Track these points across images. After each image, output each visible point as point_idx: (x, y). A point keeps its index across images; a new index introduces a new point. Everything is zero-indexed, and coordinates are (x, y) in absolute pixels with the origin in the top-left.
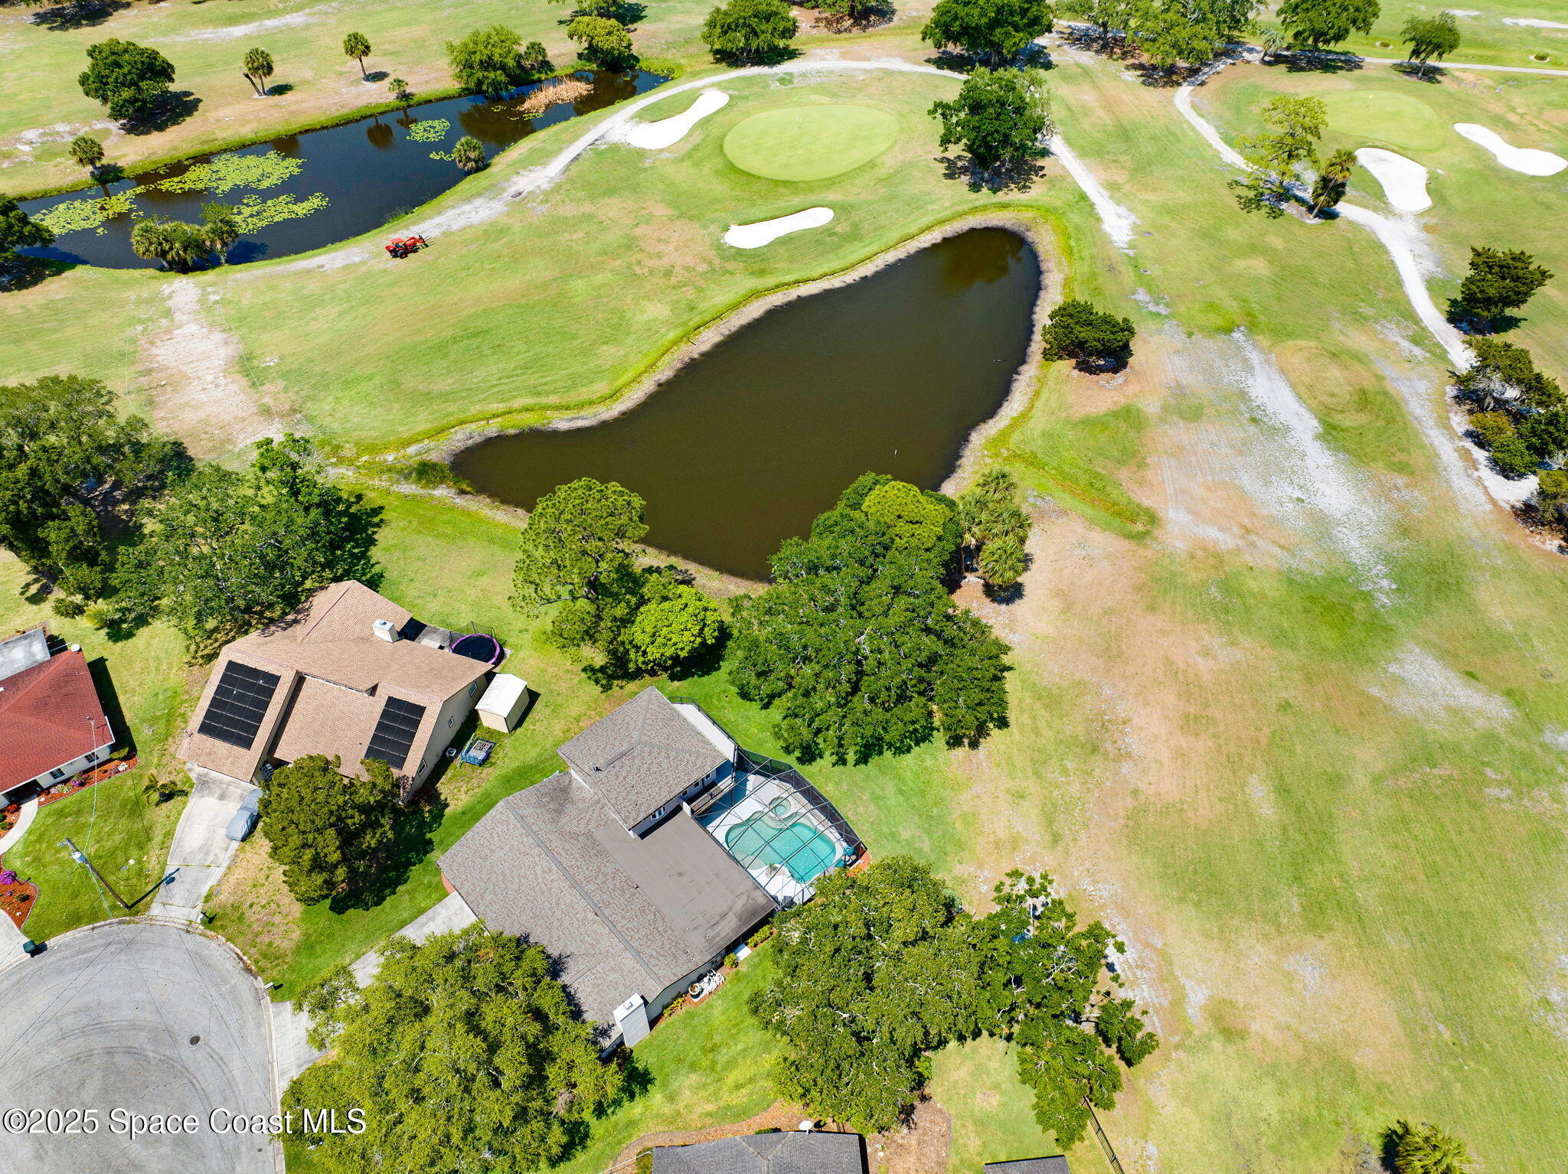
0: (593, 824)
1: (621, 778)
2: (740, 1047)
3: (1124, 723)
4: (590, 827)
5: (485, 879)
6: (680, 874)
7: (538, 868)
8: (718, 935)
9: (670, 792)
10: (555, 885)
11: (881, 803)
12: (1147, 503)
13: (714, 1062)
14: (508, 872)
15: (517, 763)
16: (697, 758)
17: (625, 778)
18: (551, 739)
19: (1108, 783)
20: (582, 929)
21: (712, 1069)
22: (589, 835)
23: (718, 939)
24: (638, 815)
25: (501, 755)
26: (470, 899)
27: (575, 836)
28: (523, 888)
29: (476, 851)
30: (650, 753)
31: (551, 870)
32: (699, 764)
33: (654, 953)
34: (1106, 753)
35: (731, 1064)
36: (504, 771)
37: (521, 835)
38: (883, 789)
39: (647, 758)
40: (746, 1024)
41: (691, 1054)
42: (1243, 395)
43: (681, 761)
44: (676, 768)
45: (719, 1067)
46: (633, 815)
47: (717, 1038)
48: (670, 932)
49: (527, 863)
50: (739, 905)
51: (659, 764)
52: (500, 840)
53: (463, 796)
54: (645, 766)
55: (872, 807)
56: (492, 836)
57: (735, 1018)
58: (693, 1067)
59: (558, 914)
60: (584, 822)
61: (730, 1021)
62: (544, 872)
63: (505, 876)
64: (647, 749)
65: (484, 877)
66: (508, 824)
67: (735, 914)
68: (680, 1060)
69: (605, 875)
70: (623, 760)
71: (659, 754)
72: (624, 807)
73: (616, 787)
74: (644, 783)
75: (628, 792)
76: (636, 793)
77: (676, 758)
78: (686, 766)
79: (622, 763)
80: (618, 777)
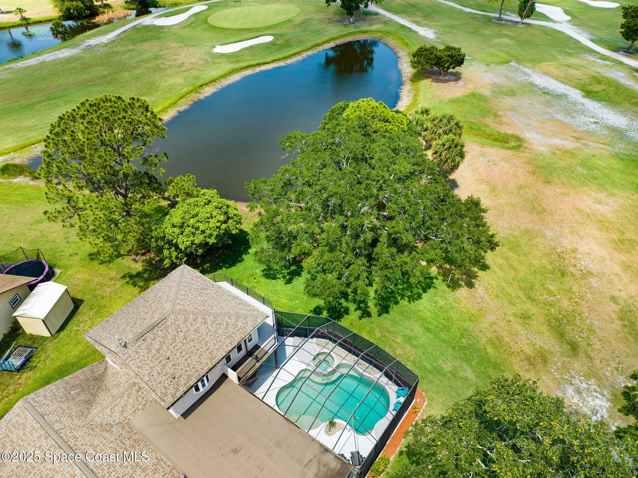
1: (154, 351)
3: (574, 252)
4: (125, 414)
6: (235, 451)
9: (211, 359)
11: (415, 343)
12: (509, 132)
16: (237, 319)
17: (158, 351)
19: (589, 296)
22: (125, 424)
24: (177, 389)
25: (43, 357)
27: (107, 428)
30: (185, 321)
32: (240, 324)
34: (573, 275)
36: (44, 373)
37: (39, 437)
38: (412, 331)
39: (182, 326)
42: (532, 84)
43: (220, 324)
44: (216, 332)
46: (171, 390)
51: (197, 331)
54: (181, 334)
55: (408, 347)
60: (118, 409)
64: (181, 317)
66: (24, 428)
70: (155, 331)
71: (195, 320)
72: (160, 383)
73: (148, 362)
74: (181, 353)
75: (163, 365)
76: (173, 365)
77: (214, 322)
78: (226, 328)
79: (154, 334)
80: (149, 350)
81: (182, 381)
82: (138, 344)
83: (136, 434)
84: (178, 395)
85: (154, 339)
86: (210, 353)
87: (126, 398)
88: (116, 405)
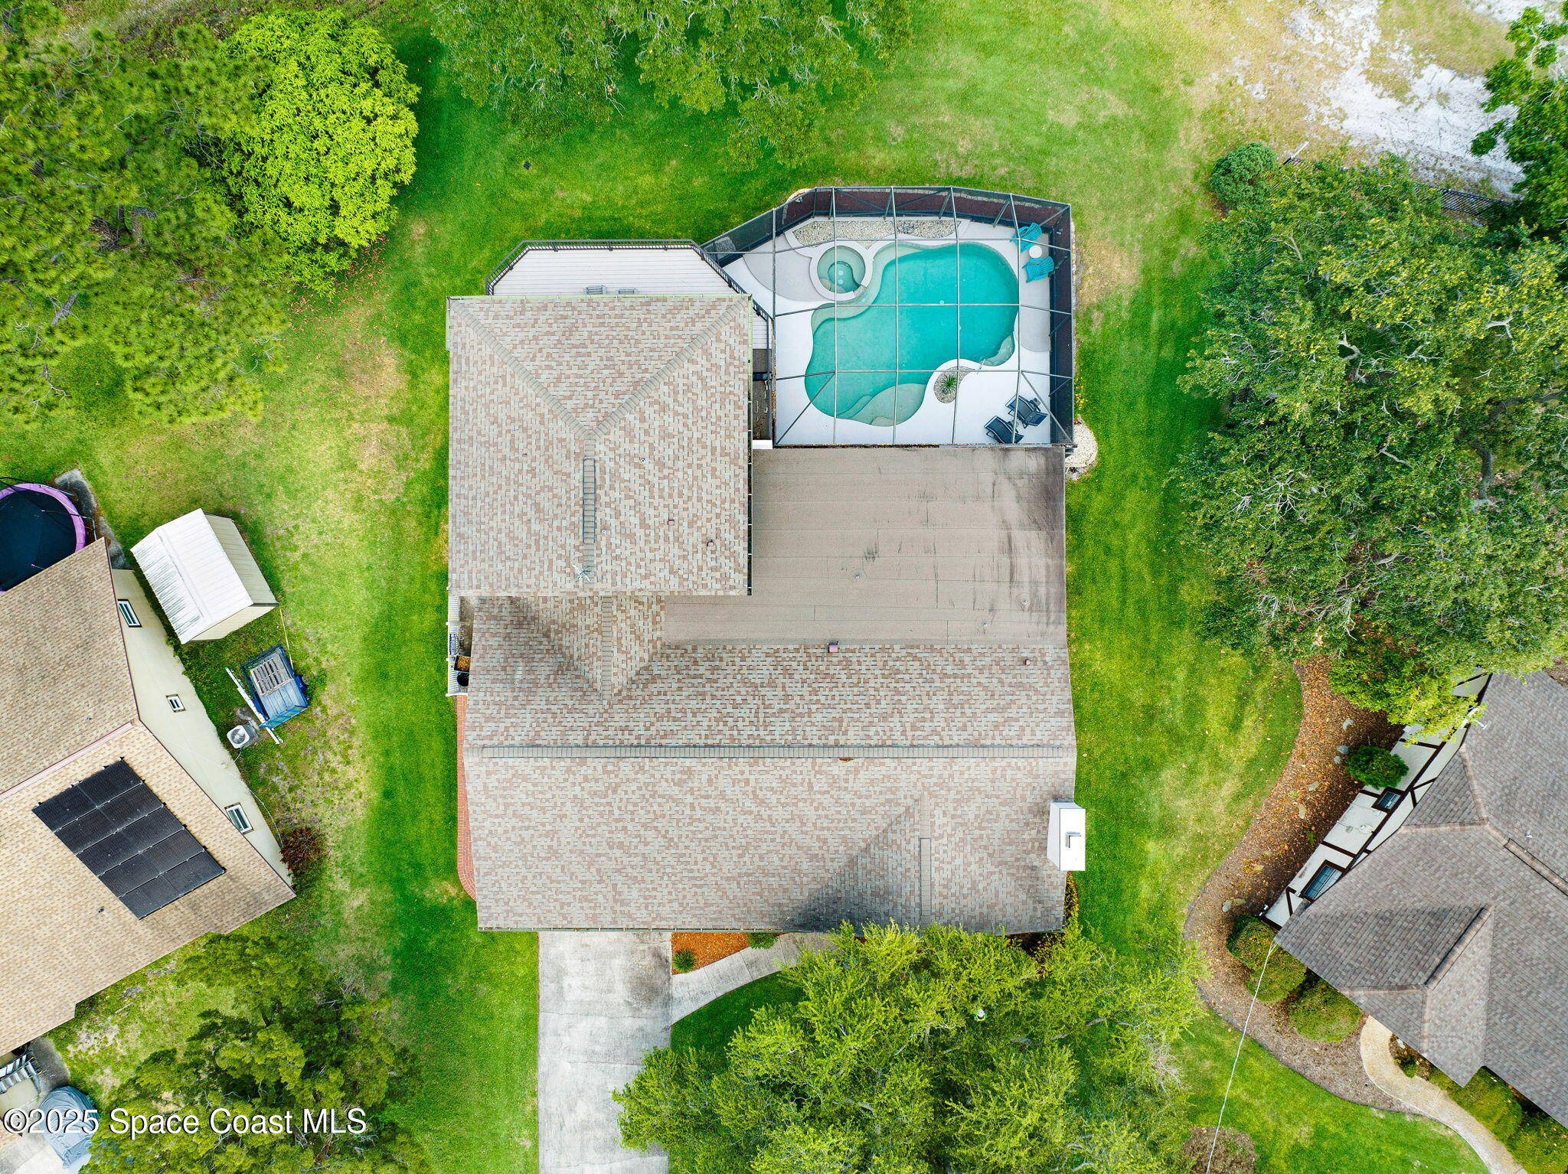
0: (644, 626)
1: (640, 533)
2: (1181, 675)
4: (647, 637)
5: (591, 875)
6: (871, 555)
7: (663, 787)
8: (1034, 583)
9: (734, 461)
10: (722, 782)
13: (1170, 731)
14: (620, 836)
15: (357, 636)
16: (706, 353)
17: (644, 525)
18: (353, 542)
20: (847, 798)
21: (1179, 740)
22: (662, 650)
23: (1042, 590)
24: (734, 555)
26: (606, 920)
28: (673, 834)
29: (524, 858)
30: (629, 433)
31: (689, 772)
32: (720, 359)
33: (992, 717)
35: (1194, 708)
37: (568, 770)
39: (635, 449)
40: (1154, 637)
41: (1130, 752)
43: (689, 388)
44: (697, 409)
45: (1183, 729)
46: (727, 566)
47: (1139, 697)
48: (967, 660)
49: (634, 798)
50: (1012, 508)
51: (665, 435)
52: (543, 810)
53: (351, 773)
54: (648, 465)
56: (521, 818)
57: (1133, 646)
58: (1148, 766)
59: (779, 813)
60: (628, 640)
61: (1130, 657)
62: (679, 783)
63: (621, 845)
64: (616, 435)
65: (588, 876)
66: (525, 779)
67: (1022, 526)
68: (1124, 775)
69: (772, 684)
70: (604, 499)
71: (643, 420)
72: (700, 569)
73: (650, 556)
74: (681, 495)
75: (677, 539)
76: (690, 525)
77: (676, 393)
78: (705, 387)
79: (608, 505)
80: (631, 536)
81: (729, 537)
82: (603, 543)
83: (695, 649)
84: (743, 561)
85: (618, 515)
86: (724, 454)
87: (620, 616)
88: (619, 639)
